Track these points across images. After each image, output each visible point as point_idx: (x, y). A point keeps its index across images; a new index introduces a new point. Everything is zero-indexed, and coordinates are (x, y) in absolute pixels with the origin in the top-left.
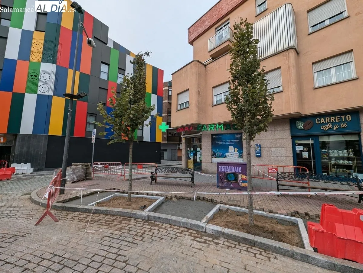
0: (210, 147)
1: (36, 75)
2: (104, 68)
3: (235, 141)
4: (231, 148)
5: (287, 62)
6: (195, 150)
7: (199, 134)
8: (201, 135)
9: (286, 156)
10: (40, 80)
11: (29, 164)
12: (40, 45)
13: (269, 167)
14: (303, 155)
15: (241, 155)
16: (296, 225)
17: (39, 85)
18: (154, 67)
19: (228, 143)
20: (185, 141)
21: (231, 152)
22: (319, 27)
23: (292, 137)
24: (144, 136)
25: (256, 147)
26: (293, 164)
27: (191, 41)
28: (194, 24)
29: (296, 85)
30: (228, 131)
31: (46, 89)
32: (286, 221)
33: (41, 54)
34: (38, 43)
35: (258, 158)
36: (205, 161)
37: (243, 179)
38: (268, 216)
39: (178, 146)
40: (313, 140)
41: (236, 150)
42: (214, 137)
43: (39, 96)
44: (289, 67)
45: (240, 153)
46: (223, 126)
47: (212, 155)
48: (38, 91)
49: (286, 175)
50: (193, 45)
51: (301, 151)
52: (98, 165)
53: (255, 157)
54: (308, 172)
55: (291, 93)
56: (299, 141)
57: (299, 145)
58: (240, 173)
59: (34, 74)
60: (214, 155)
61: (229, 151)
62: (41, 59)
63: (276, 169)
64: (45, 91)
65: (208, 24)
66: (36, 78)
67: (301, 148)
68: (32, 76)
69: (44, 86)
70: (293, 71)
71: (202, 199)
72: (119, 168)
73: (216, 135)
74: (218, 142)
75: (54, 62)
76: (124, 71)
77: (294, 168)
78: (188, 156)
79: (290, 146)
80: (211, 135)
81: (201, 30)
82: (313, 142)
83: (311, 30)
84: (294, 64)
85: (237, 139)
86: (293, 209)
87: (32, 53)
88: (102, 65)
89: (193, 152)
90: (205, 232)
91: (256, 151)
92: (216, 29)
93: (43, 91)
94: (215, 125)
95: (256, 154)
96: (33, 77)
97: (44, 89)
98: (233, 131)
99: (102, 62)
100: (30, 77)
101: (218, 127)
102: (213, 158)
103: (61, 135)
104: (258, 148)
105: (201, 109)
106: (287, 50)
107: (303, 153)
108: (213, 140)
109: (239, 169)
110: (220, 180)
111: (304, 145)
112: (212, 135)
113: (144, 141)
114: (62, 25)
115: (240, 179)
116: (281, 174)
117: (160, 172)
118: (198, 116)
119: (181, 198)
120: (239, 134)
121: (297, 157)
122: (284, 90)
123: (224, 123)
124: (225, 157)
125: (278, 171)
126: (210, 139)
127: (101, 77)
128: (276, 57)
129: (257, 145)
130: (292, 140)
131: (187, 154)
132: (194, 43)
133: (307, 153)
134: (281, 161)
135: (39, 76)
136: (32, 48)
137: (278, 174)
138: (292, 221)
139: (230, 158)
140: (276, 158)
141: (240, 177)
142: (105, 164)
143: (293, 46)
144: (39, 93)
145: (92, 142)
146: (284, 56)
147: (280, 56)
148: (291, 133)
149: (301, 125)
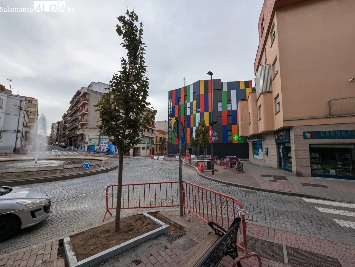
0: (252, 149)
3: (261, 145)
12: (195, 105)
17: (196, 123)
25: (266, 149)
33: (196, 110)
36: (250, 157)
48: (196, 126)
61: (260, 151)
62: (196, 112)
74: (256, 146)
75: (199, 112)
80: (252, 142)
82: (283, 147)
87: (193, 110)
99: (218, 102)
102: (254, 156)
124: (258, 155)
127: (219, 110)
134: (274, 159)
148: (275, 141)
149: (276, 137)
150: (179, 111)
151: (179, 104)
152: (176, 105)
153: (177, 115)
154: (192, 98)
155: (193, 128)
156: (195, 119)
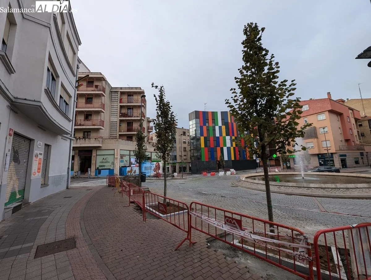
5: (315, 141)
9: (317, 163)
10: (226, 142)
17: (227, 144)
26: (319, 165)
33: (225, 133)
34: (224, 130)
43: (227, 148)
48: (227, 146)
56: (320, 159)
62: (225, 135)
64: (229, 146)
67: (321, 161)
75: (229, 135)
82: (324, 160)
83: (321, 133)
87: (223, 133)
99: (239, 131)
100: (224, 141)
103: (234, 160)
114: (229, 122)
121: (320, 163)
122: (315, 148)
127: (239, 136)
128: (311, 139)
134: (316, 165)
136: (222, 131)
146: (314, 139)
148: (318, 158)
149: (320, 156)
150: (207, 131)
151: (206, 125)
152: (204, 125)
153: (205, 134)
154: (220, 123)
155: (224, 148)
156: (226, 141)
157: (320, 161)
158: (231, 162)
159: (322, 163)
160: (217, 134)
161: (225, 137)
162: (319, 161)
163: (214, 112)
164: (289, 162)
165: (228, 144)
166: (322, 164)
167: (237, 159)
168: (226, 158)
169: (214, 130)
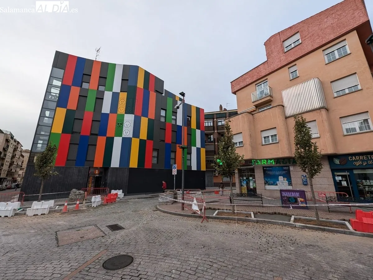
0: (263, 177)
1: (121, 123)
2: (163, 113)
3: (284, 172)
4: (281, 178)
5: (321, 117)
6: (248, 179)
7: (252, 166)
8: (254, 167)
9: (329, 185)
10: (124, 126)
11: (121, 190)
12: (124, 101)
13: (319, 193)
14: (343, 184)
15: (291, 184)
16: (345, 225)
17: (123, 131)
18: (197, 108)
19: (277, 173)
20: (238, 171)
21: (281, 181)
22: (341, 93)
23: (331, 169)
24: (192, 165)
25: (303, 177)
26: (335, 191)
27: (234, 91)
28: (237, 79)
29: (329, 133)
30: (278, 165)
31: (128, 133)
32: (339, 223)
33: (125, 108)
34: (123, 101)
35: (305, 186)
36: (259, 188)
37: (301, 201)
38: (327, 221)
39: (214, 173)
40: (349, 172)
41: (285, 179)
42: (265, 169)
43: (123, 139)
44: (322, 121)
45: (289, 182)
46: (274, 161)
47: (265, 184)
48: (123, 135)
49: (332, 198)
50: (236, 94)
51: (340, 180)
52: (180, 191)
53: (303, 185)
54: (348, 196)
55: (326, 138)
56: (337, 173)
57: (338, 176)
58: (298, 197)
59: (120, 123)
60: (266, 183)
61: (280, 180)
62: (124, 112)
63: (325, 194)
64: (128, 135)
65: (249, 81)
66: (121, 125)
67: (340, 178)
68: (118, 124)
69: (127, 131)
70: (326, 124)
71: (278, 214)
72: (200, 193)
73: (266, 167)
74: (269, 172)
75: (132, 113)
76: (176, 114)
77: (336, 193)
78: (241, 184)
79: (330, 177)
80: (262, 167)
81: (242, 85)
82: (348, 174)
83: (335, 95)
84: (326, 119)
85: (285, 170)
86: (342, 218)
87: (118, 108)
88: (162, 110)
89: (246, 180)
90: (295, 227)
91: (303, 180)
92: (256, 85)
93: (126, 135)
94: (267, 160)
95: (303, 182)
96: (120, 125)
97: (126, 133)
98: (282, 165)
99: (162, 109)
100: (118, 125)
101: (270, 162)
102: (266, 186)
103: (137, 167)
104: (304, 178)
105: (254, 148)
106: (320, 109)
107: (342, 182)
108: (264, 171)
109: (297, 194)
110: (283, 202)
111: (342, 176)
112: (264, 167)
113: (192, 170)
114: (138, 86)
115: (299, 201)
116: (328, 198)
117: (235, 197)
118: (252, 153)
119: (263, 213)
120: (286, 166)
121: (338, 185)
122: (321, 137)
123: (274, 159)
124: (277, 185)
125: (326, 195)
126: (262, 171)
127: (161, 121)
128: (311, 113)
129: (303, 176)
130: (332, 172)
131: (241, 182)
132: (237, 93)
133: (346, 182)
134: (325, 188)
135: (123, 124)
136: (119, 104)
137: (326, 197)
138: (342, 223)
139: (281, 186)
140: (320, 186)
141: (299, 199)
142: (187, 190)
143: (324, 107)
144: (123, 136)
145: (173, 174)
146: (317, 113)
147: (314, 113)
148: (330, 167)
149: (337, 162)
150: (79, 98)
151: (81, 87)
152: (74, 84)
153: (72, 104)
154: (117, 86)
155: (115, 138)
156: (122, 124)
157: (338, 179)
158: (127, 173)
159: (344, 184)
160: (106, 108)
161: (123, 116)
162: (334, 176)
163: (108, 64)
164: (254, 178)
165: (128, 131)
166: (345, 187)
167: (147, 166)
168: (115, 162)
169: (100, 99)
